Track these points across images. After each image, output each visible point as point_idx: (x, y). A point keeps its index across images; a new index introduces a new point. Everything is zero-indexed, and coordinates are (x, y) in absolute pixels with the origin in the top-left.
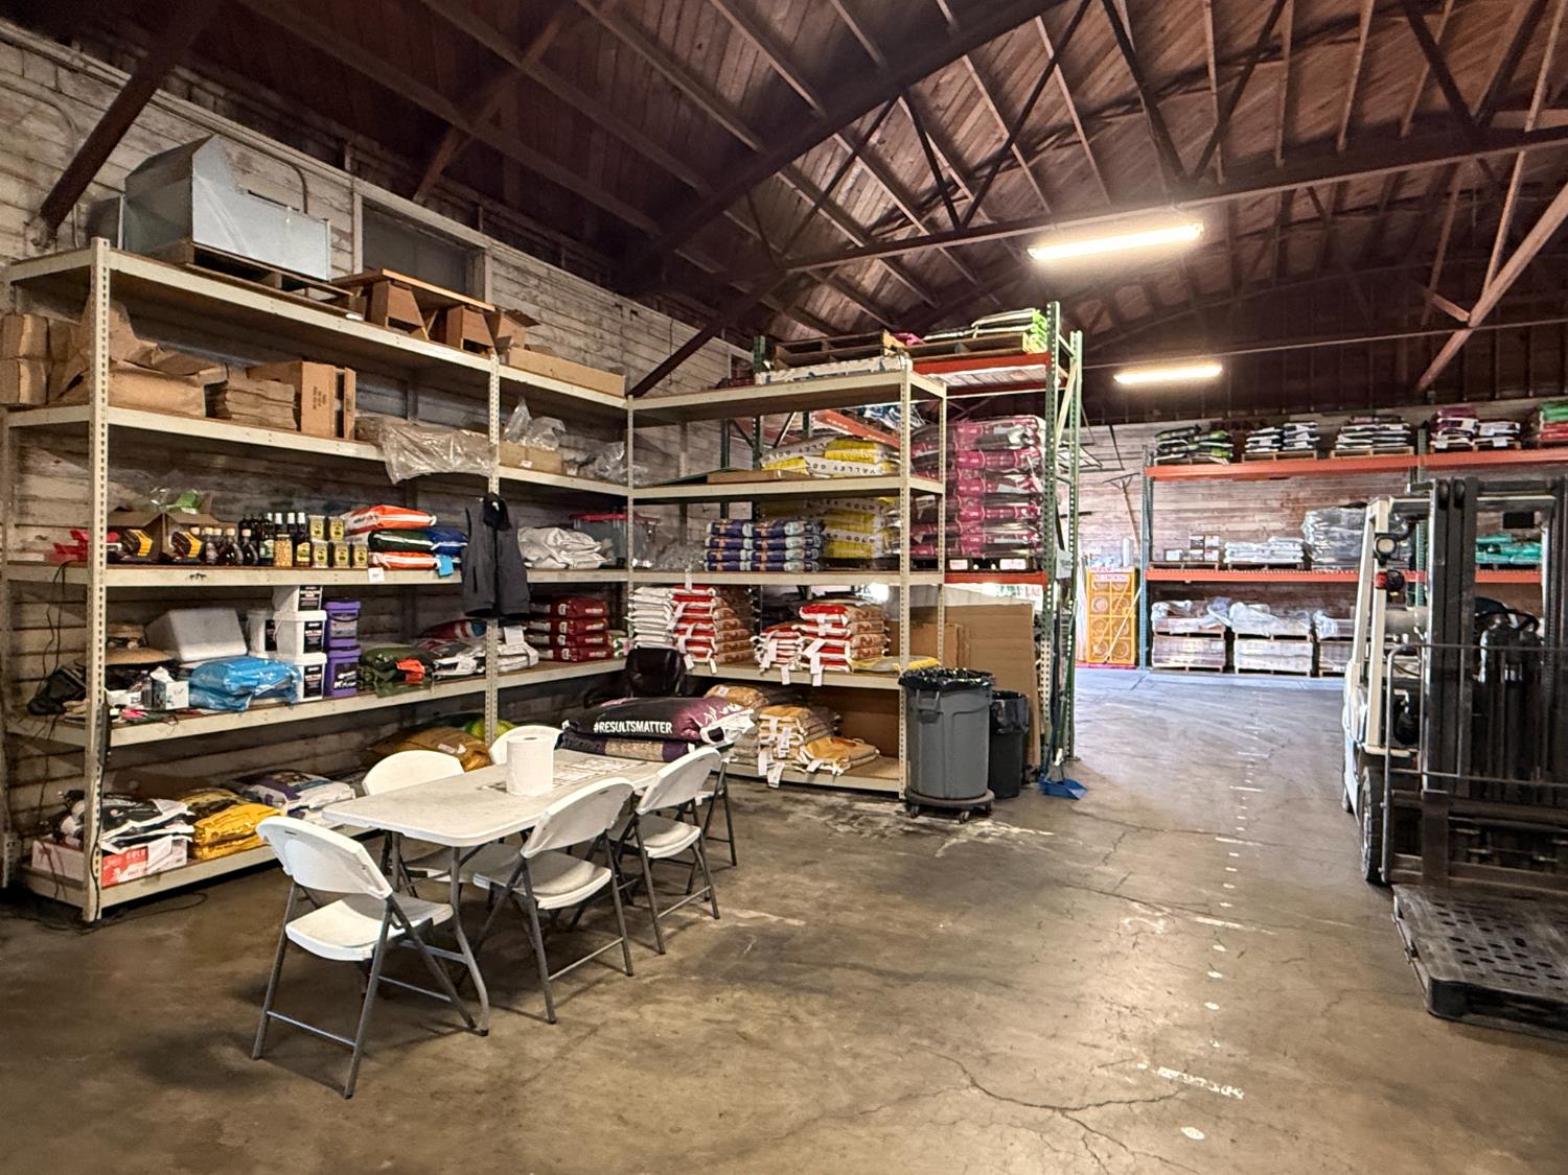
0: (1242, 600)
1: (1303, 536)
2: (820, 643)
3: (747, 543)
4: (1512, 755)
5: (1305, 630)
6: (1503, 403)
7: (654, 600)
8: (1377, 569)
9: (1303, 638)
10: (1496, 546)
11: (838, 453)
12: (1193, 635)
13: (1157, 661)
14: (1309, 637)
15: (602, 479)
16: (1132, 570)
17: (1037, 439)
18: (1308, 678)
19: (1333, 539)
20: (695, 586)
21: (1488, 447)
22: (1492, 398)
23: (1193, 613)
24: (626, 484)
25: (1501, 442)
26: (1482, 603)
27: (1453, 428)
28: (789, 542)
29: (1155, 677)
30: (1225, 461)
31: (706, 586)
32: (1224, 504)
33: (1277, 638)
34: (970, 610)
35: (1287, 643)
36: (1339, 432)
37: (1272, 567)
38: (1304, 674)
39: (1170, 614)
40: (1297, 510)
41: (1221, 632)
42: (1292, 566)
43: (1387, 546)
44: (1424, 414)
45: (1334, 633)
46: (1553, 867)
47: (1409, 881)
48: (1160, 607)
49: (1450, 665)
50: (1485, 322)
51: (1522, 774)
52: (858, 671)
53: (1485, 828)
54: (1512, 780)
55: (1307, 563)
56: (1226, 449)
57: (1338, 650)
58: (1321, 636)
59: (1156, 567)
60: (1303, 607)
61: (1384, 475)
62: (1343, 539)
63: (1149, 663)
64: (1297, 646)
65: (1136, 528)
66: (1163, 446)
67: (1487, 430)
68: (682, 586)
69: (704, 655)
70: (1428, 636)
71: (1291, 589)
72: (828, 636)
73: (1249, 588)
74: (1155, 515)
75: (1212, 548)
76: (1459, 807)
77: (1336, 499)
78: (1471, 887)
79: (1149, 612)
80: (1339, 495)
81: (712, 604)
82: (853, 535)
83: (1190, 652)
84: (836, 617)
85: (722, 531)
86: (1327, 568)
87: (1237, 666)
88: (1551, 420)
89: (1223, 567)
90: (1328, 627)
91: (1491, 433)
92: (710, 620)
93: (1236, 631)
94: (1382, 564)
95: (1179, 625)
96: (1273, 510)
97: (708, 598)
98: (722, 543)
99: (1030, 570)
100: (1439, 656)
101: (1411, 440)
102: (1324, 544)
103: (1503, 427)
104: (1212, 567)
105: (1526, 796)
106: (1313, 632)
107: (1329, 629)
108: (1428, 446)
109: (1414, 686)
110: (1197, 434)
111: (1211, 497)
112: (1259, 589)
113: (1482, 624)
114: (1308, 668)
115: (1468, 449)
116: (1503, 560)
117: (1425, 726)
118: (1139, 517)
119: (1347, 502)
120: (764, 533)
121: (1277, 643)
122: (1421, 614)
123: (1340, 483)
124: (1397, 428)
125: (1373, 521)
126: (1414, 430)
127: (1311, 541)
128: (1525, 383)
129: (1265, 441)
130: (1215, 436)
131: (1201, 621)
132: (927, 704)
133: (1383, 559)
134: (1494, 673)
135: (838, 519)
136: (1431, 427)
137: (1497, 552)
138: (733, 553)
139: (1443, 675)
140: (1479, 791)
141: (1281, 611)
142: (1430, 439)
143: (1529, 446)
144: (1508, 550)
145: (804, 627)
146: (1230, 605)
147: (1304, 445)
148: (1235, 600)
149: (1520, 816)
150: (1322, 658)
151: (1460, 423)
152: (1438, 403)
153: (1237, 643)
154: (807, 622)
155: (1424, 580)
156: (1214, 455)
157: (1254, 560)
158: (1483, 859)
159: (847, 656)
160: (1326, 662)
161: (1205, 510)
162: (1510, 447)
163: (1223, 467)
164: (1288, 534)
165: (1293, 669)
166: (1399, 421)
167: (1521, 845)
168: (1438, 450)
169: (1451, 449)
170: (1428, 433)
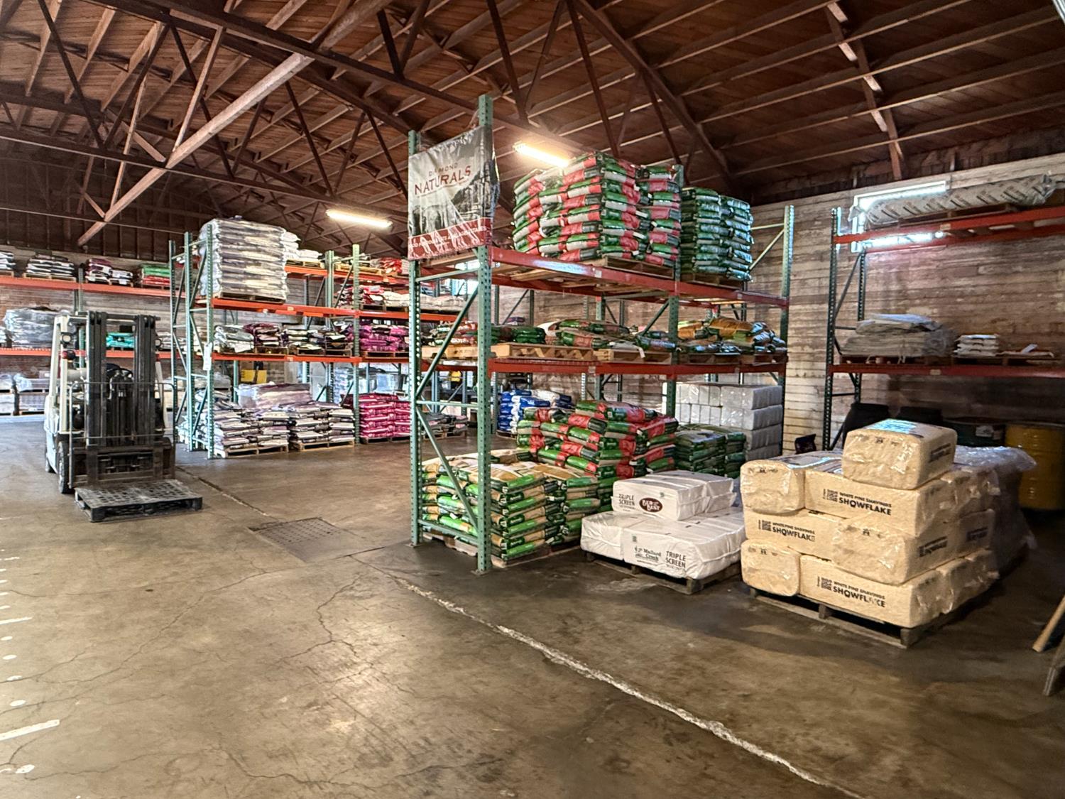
1: (4, 325)
4: (122, 427)
5: (9, 386)
6: (124, 260)
8: (62, 349)
9: (7, 391)
10: (122, 338)
14: (12, 390)
18: (12, 416)
19: (27, 329)
21: (116, 284)
22: (119, 256)
25: (124, 282)
26: (109, 366)
27: (98, 271)
36: (28, 262)
38: (9, 414)
43: (67, 339)
44: (82, 259)
45: (29, 386)
46: (138, 468)
47: (81, 485)
49: (97, 391)
50: (113, 220)
51: (126, 433)
53: (113, 458)
54: (123, 437)
55: (9, 343)
57: (32, 398)
58: (20, 389)
60: (5, 372)
61: (60, 292)
62: (33, 329)
64: (2, 397)
67: (117, 274)
70: (87, 381)
76: (102, 451)
77: (27, 303)
78: (108, 482)
80: (30, 300)
86: (23, 347)
88: (147, 274)
90: (24, 383)
91: (118, 276)
94: (65, 347)
100: (92, 387)
101: (75, 274)
102: (21, 332)
103: (124, 274)
105: (129, 442)
106: (14, 387)
107: (25, 385)
108: (84, 279)
109: (81, 402)
113: (110, 374)
114: (12, 409)
115: (106, 283)
116: (126, 345)
117: (87, 418)
119: (35, 306)
122: (84, 372)
123: (30, 293)
124: (66, 265)
125: (59, 325)
126: (76, 267)
127: (11, 329)
128: (135, 251)
133: (66, 344)
134: (115, 394)
136: (85, 267)
137: (123, 341)
139: (94, 396)
140: (110, 443)
142: (85, 275)
143: (137, 286)
144: (128, 340)
147: (4, 267)
149: (125, 450)
150: (21, 404)
151: (101, 269)
152: (89, 253)
155: (84, 354)
158: (112, 471)
160: (23, 406)
162: (128, 285)
166: (66, 261)
167: (126, 462)
168: (90, 282)
169: (97, 282)
170: (84, 271)
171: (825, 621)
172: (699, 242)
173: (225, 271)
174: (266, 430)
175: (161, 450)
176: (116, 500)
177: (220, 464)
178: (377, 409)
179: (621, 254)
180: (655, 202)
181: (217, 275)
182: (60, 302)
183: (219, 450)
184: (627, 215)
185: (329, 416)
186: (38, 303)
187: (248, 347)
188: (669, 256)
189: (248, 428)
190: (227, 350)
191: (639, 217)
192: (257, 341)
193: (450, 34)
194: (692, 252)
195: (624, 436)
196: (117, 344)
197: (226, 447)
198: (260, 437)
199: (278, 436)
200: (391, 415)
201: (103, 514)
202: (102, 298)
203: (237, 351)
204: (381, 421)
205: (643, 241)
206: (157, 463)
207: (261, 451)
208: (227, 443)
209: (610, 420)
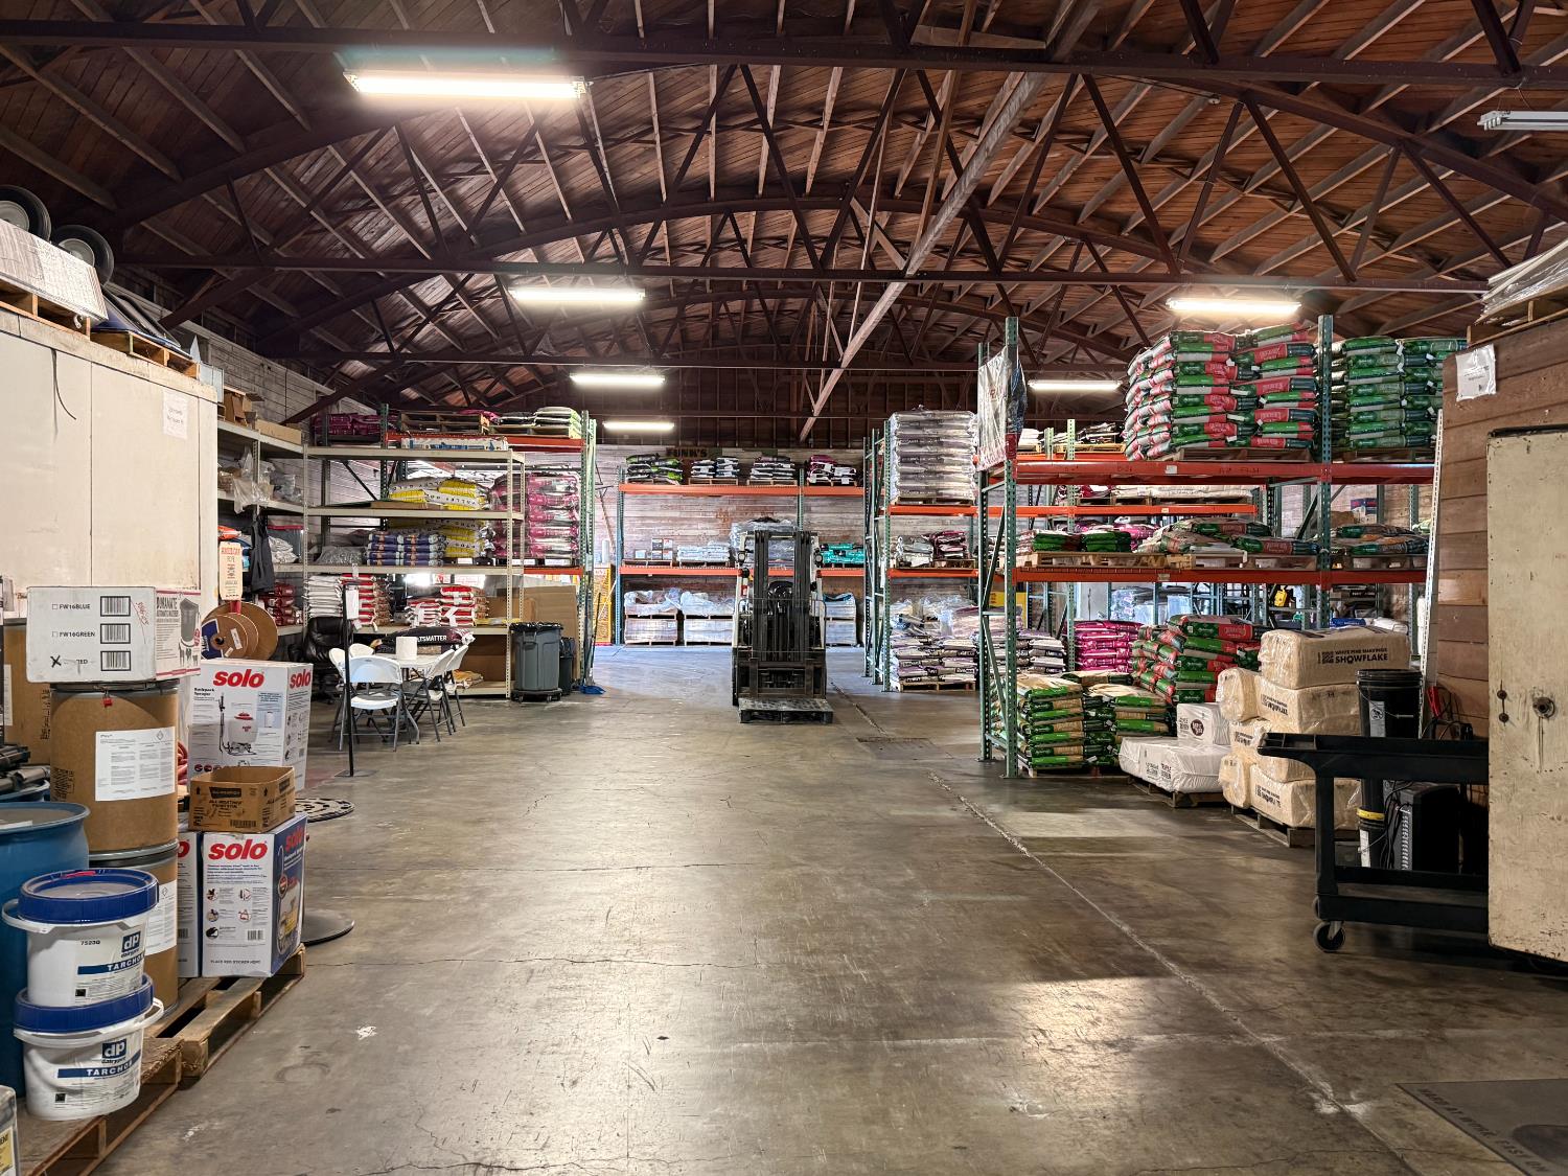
0: (689, 590)
1: (730, 541)
2: (454, 609)
3: (401, 548)
4: (780, 641)
5: (731, 611)
6: (853, 451)
7: (326, 584)
10: (843, 551)
11: (449, 489)
12: (655, 617)
13: (628, 638)
15: (289, 501)
16: (608, 566)
17: (576, 489)
20: (360, 575)
21: (838, 484)
22: (841, 449)
23: (654, 601)
24: (301, 505)
25: (846, 481)
27: (820, 469)
28: (431, 548)
29: (628, 650)
30: (677, 483)
31: (369, 575)
32: (676, 514)
33: (713, 617)
34: (538, 590)
35: (719, 621)
36: (752, 467)
37: (709, 564)
38: (730, 644)
39: (637, 601)
40: (726, 519)
41: (675, 614)
42: (722, 564)
44: (805, 456)
46: (793, 685)
47: (744, 695)
48: (630, 596)
51: (784, 649)
52: (479, 626)
53: (771, 672)
54: (781, 652)
55: (732, 561)
56: (677, 473)
59: (627, 563)
60: (730, 595)
61: (781, 498)
63: (622, 642)
64: (725, 624)
65: (610, 532)
66: (633, 468)
67: (840, 471)
68: (351, 575)
69: (369, 620)
71: (723, 581)
72: (460, 605)
73: (693, 581)
74: (625, 521)
75: (668, 549)
76: (762, 665)
77: (750, 514)
78: (766, 696)
79: (622, 599)
80: (753, 510)
81: (374, 586)
82: (460, 543)
83: (650, 630)
84: (465, 594)
85: (382, 539)
87: (686, 640)
89: (676, 564)
91: (841, 474)
92: (372, 597)
93: (685, 613)
95: (645, 610)
96: (710, 521)
97: (370, 583)
98: (381, 547)
99: (573, 566)
100: (756, 603)
101: (796, 476)
103: (846, 471)
104: (668, 564)
105: (785, 658)
108: (805, 480)
110: (657, 460)
111: (667, 508)
112: (701, 581)
115: (828, 484)
116: (846, 560)
118: (614, 522)
119: (759, 516)
120: (413, 541)
121: (713, 622)
123: (753, 503)
124: (787, 467)
126: (797, 466)
127: (734, 545)
129: (705, 470)
130: (670, 463)
131: (659, 606)
132: (528, 639)
135: (449, 532)
136: (807, 467)
137: (844, 556)
138: (389, 553)
139: (758, 612)
140: (769, 658)
141: (716, 598)
142: (806, 476)
143: (861, 484)
145: (443, 600)
146: (681, 594)
147: (730, 474)
148: (684, 590)
149: (780, 666)
151: (823, 466)
152: (810, 448)
153: (687, 623)
154: (445, 597)
156: (669, 477)
157: (697, 559)
158: (770, 686)
159: (473, 616)
161: (665, 518)
162: (851, 484)
163: (676, 486)
164: (721, 540)
165: (723, 641)
166: (787, 461)
167: (782, 678)
168: (811, 484)
169: (818, 484)
170: (806, 471)
171: (1263, 831)
172: (1353, 410)
173: (902, 473)
174: (948, 662)
175: (812, 667)
176: (760, 706)
177: (895, 696)
178: (1099, 641)
179: (1207, 444)
180: (1264, 374)
181: (895, 478)
182: (784, 509)
183: (895, 683)
184: (1215, 397)
185: (1030, 648)
186: (763, 513)
187: (926, 560)
188: (1295, 435)
189: (927, 657)
190: (904, 566)
191: (1238, 397)
192: (938, 554)
193: (1148, 143)
194: (1345, 424)
195: (1215, 656)
196: (837, 559)
197: (901, 678)
198: (940, 668)
199: (964, 670)
200: (1122, 650)
201: (749, 717)
202: (824, 503)
203: (914, 565)
204: (1106, 658)
205: (1246, 424)
206: (809, 682)
207: (942, 687)
208: (903, 674)
209: (1191, 635)
